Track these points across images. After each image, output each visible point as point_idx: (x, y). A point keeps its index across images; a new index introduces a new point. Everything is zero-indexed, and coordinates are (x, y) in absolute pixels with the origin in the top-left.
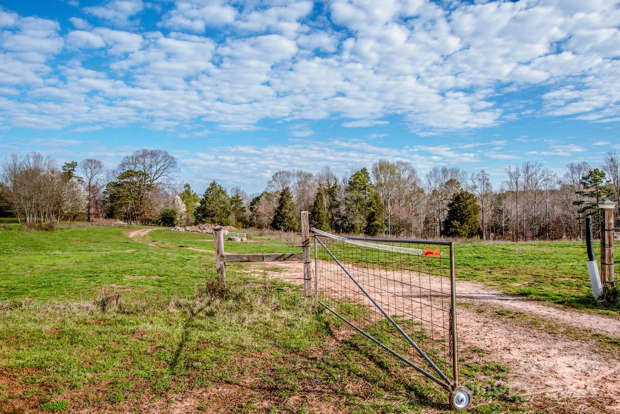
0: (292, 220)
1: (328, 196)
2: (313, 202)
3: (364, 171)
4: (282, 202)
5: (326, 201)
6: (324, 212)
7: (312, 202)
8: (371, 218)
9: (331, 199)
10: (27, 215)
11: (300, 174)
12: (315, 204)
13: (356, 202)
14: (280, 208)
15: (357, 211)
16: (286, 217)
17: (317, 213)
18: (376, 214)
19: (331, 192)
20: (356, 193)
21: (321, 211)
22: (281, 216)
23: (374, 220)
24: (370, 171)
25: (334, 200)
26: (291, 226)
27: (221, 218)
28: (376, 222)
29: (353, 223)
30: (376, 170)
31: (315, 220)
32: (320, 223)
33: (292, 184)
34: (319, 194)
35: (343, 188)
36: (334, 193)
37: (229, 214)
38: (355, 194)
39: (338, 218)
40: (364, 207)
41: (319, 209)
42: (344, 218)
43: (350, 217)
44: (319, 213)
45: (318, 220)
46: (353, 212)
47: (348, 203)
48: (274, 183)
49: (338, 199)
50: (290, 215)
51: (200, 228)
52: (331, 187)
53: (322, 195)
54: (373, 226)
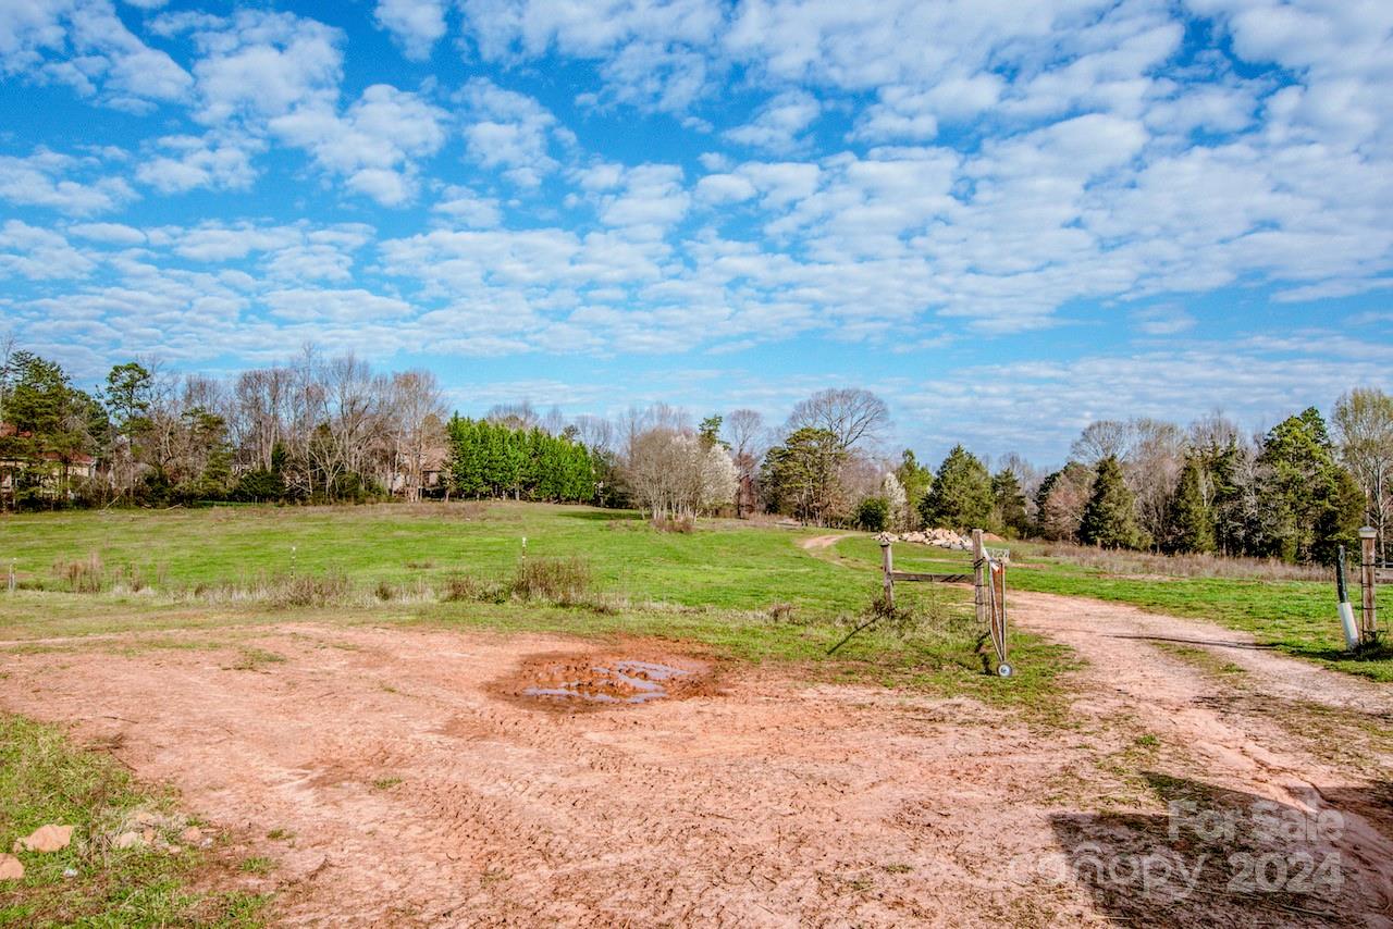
0: (1123, 526)
1: (1210, 474)
2: (1175, 487)
3: (1310, 415)
4: (1101, 489)
5: (1206, 484)
6: (1202, 510)
7: (1171, 489)
8: (1326, 524)
9: (1219, 479)
10: (654, 507)
11: (1144, 426)
12: (1180, 493)
13: (1285, 487)
14: (1097, 499)
15: (1288, 508)
16: (1110, 518)
17: (1183, 511)
18: (1340, 516)
19: (1218, 466)
20: (1283, 467)
21: (1193, 507)
22: (1099, 515)
23: (1337, 529)
24: (1325, 414)
25: (1228, 484)
26: (1121, 537)
27: (972, 517)
28: (1340, 534)
29: (1276, 535)
30: (1343, 413)
31: (1179, 527)
32: (1192, 534)
33: (1127, 449)
34: (1188, 469)
35: (1251, 457)
36: (1228, 466)
37: (988, 509)
38: (1283, 470)
39: (1238, 524)
40: (1305, 498)
41: (1189, 501)
42: (1252, 525)
43: (1268, 522)
44: (1189, 512)
45: (1186, 527)
46: (1276, 510)
47: (1264, 489)
48: (1085, 446)
49: (1235, 480)
50: (1119, 514)
51: (927, 537)
52: (1220, 454)
53: (1195, 472)
54: (1331, 544)
